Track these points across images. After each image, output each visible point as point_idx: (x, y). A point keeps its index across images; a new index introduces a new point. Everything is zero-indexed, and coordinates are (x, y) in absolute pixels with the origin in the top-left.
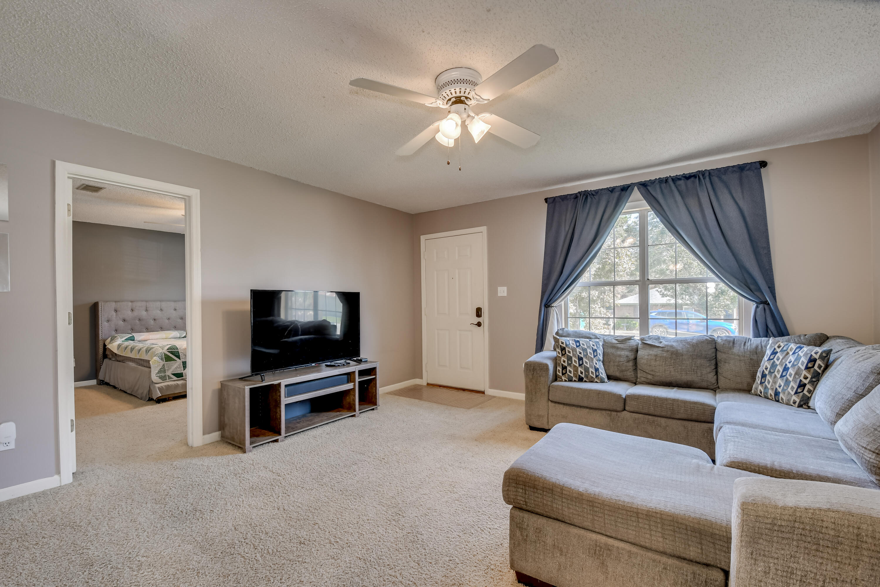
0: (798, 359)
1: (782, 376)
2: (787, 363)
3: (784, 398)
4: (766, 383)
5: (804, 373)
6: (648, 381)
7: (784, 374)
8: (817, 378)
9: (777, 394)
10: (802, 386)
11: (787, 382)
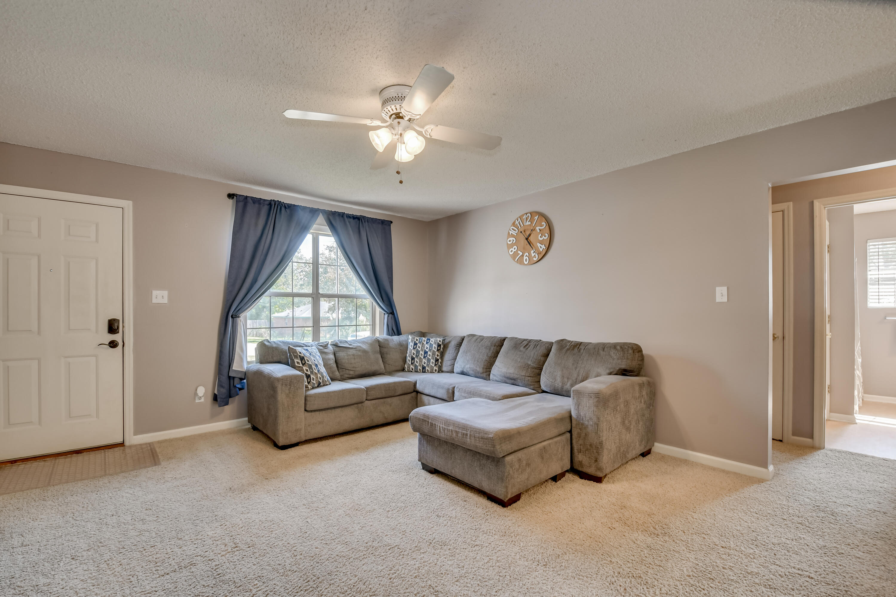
0: (431, 345)
1: (424, 357)
2: (425, 349)
3: (429, 370)
4: (415, 363)
5: (437, 353)
6: (350, 376)
7: (425, 356)
8: (442, 355)
9: (424, 368)
10: (437, 360)
11: (429, 360)
